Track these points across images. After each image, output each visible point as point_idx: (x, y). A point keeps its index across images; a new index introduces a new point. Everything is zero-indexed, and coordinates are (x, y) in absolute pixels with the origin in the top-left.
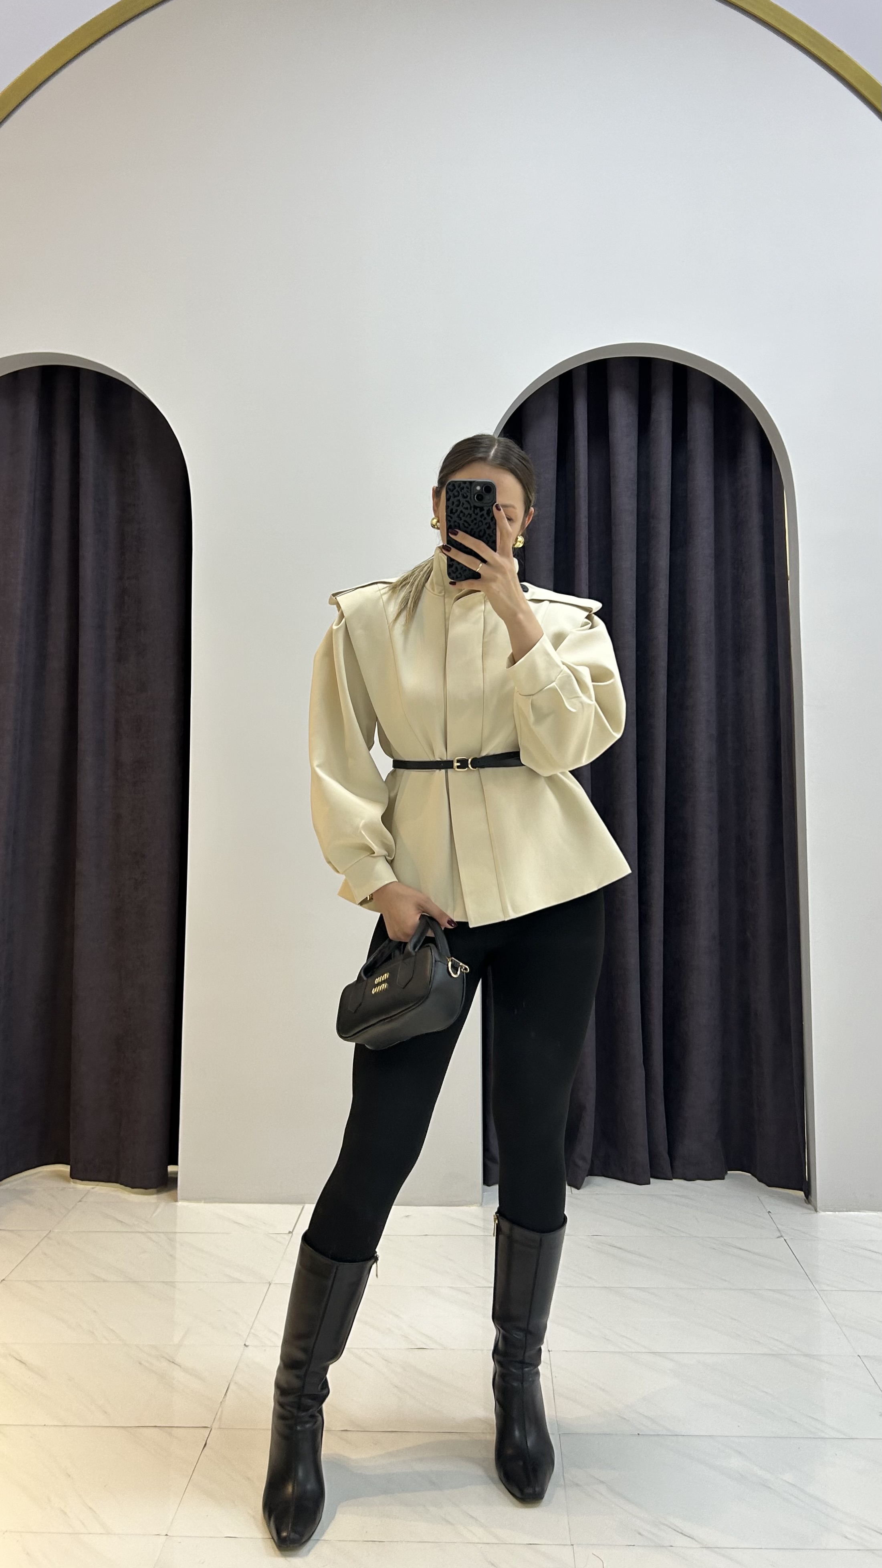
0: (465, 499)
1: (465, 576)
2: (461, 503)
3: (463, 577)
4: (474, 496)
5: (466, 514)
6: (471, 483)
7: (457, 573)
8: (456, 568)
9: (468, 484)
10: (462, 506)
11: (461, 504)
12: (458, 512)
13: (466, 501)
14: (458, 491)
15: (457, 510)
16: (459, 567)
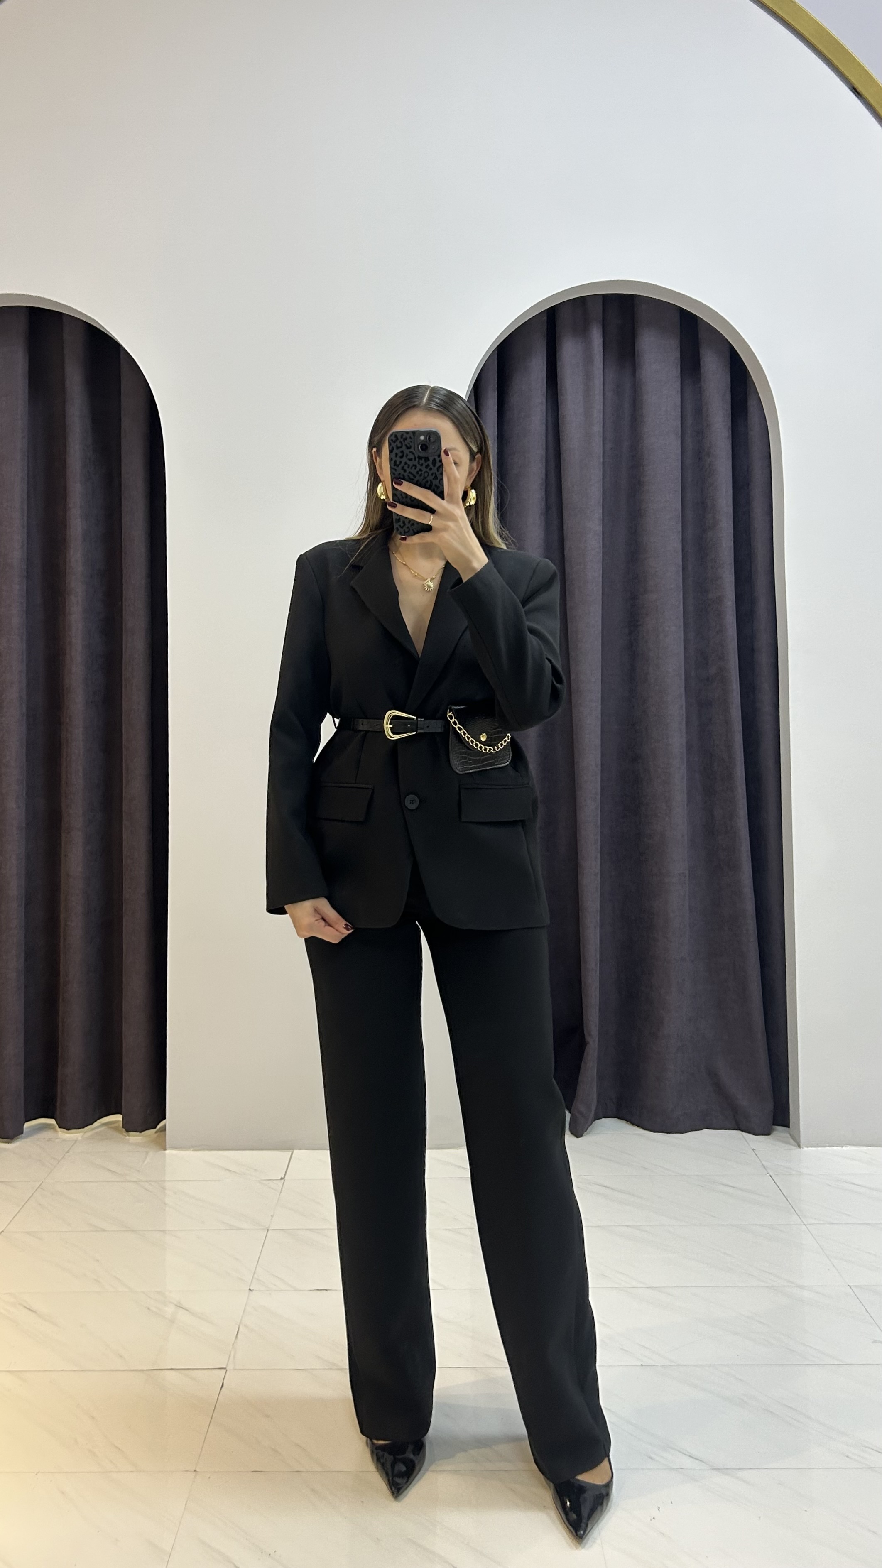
0: (409, 450)
1: (413, 530)
3: (411, 532)
4: (419, 445)
6: (414, 433)
7: (405, 528)
8: (404, 522)
10: (406, 458)
11: (405, 455)
12: (402, 464)
13: (410, 452)
14: (401, 442)
15: (401, 462)
16: (406, 522)
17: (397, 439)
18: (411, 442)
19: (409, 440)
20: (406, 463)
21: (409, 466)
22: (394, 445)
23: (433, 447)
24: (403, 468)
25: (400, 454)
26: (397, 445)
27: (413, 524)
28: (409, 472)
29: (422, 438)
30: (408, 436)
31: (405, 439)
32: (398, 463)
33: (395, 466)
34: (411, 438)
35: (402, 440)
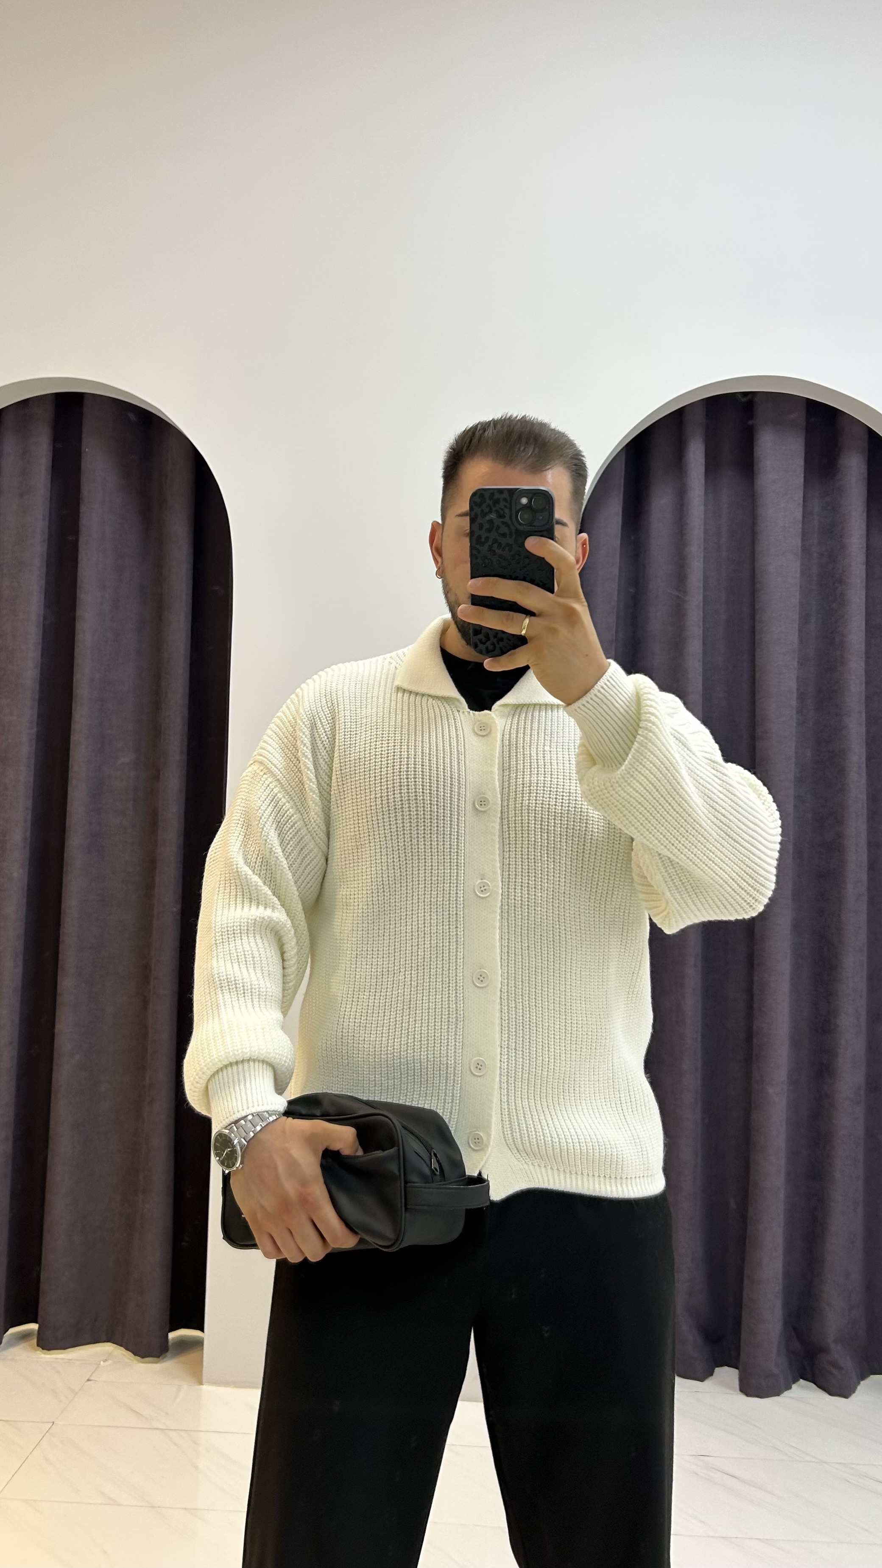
0: (502, 520)
1: (501, 649)
2: (495, 525)
3: (498, 651)
4: (517, 513)
5: (503, 546)
6: (511, 492)
7: (488, 644)
8: (487, 637)
9: (506, 495)
10: (497, 530)
11: (495, 528)
12: (490, 542)
13: (503, 523)
14: (489, 505)
15: (487, 538)
16: (491, 636)
17: (485, 502)
18: (505, 506)
19: (502, 504)
20: (495, 541)
21: (500, 544)
22: (477, 510)
23: (541, 518)
24: (491, 547)
25: (487, 526)
26: (482, 511)
27: (502, 640)
28: (501, 556)
29: (524, 501)
30: (502, 497)
31: (497, 502)
32: (483, 540)
33: (477, 544)
34: (505, 500)
35: (491, 503)
